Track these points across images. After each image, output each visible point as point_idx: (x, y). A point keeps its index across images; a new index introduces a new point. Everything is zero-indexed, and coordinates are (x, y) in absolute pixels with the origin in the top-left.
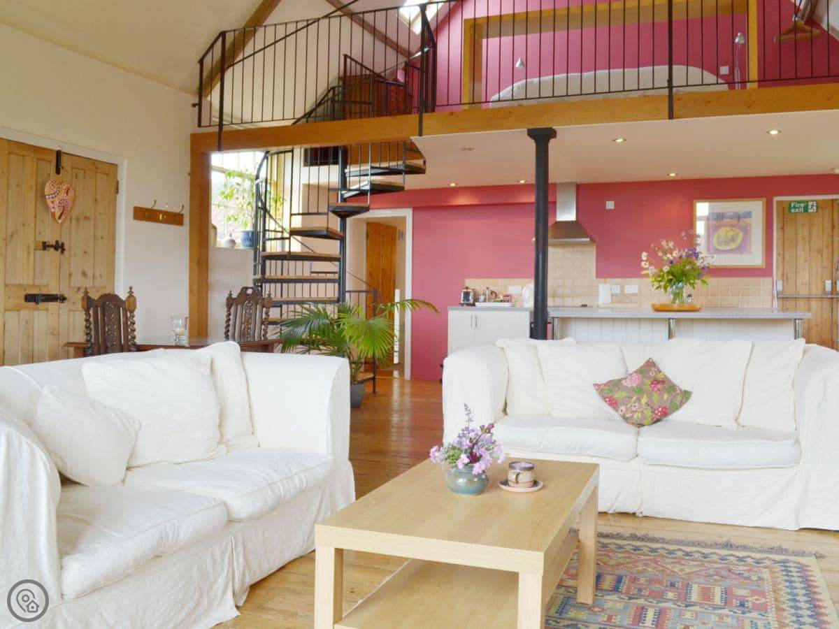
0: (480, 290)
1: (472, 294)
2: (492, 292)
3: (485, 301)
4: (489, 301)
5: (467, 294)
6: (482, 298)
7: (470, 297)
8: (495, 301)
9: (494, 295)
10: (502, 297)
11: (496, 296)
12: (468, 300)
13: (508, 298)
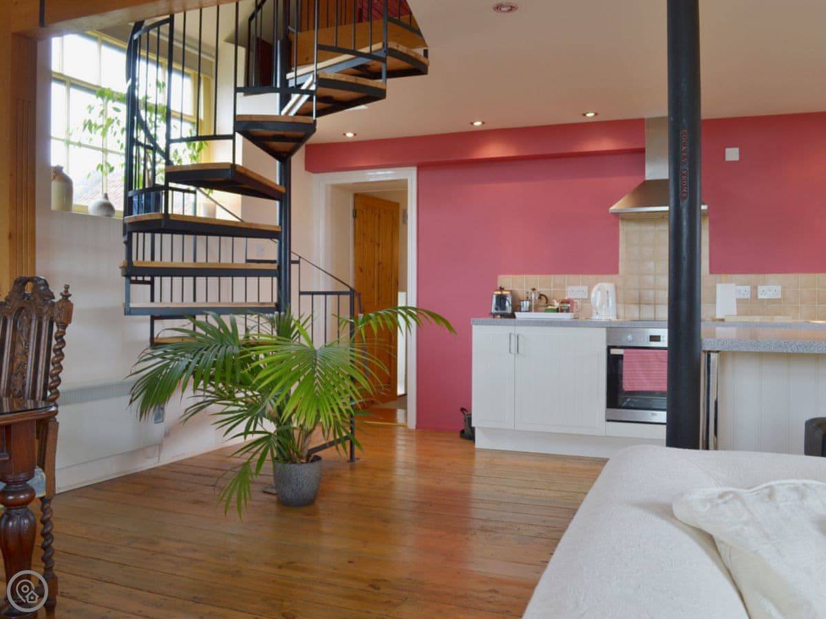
0: (521, 293)
1: (509, 299)
2: (541, 296)
3: (530, 310)
4: (536, 310)
5: (501, 300)
6: (526, 304)
7: (507, 304)
8: (547, 311)
9: (543, 302)
10: (557, 305)
11: (547, 302)
12: (504, 308)
13: (566, 306)
